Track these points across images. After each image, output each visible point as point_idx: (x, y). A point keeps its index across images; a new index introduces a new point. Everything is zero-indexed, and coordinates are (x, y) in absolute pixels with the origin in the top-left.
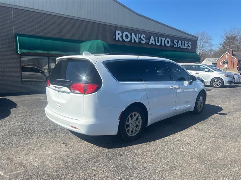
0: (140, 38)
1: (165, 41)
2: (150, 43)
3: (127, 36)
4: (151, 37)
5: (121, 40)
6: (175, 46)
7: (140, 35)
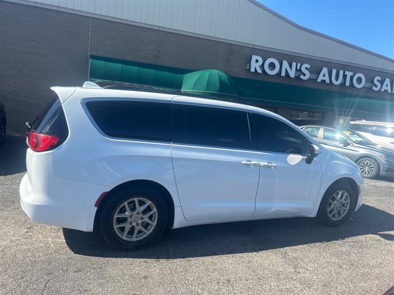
0: (299, 71)
1: (352, 78)
2: (319, 80)
3: (272, 66)
4: (322, 68)
5: (259, 71)
6: (374, 88)
7: (299, 65)
